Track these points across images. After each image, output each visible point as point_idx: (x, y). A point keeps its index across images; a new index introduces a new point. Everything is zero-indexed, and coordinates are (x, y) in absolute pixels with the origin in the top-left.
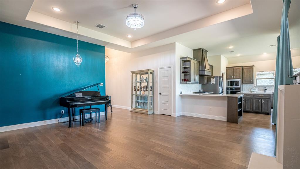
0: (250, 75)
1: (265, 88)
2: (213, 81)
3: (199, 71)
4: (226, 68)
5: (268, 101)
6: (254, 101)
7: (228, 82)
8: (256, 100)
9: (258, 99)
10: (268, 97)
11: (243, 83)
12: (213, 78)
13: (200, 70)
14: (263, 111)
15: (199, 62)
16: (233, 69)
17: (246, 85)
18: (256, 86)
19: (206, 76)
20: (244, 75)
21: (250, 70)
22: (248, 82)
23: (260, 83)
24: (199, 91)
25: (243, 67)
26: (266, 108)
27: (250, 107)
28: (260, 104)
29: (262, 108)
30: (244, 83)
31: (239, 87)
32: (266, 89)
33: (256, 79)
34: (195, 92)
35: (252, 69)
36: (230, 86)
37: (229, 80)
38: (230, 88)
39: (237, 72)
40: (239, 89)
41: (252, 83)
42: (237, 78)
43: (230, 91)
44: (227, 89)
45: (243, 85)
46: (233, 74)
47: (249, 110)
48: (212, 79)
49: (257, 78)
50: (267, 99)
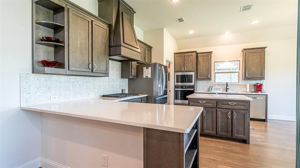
0: (208, 66)
1: (227, 86)
2: (147, 73)
3: (110, 47)
4: (175, 54)
5: (244, 115)
6: (219, 113)
7: (177, 76)
8: (222, 113)
9: (226, 111)
10: (245, 106)
11: (197, 78)
12: (147, 66)
13: (112, 44)
14: (236, 135)
15: (110, 26)
16: (183, 56)
17: (201, 82)
18: (214, 83)
19: (133, 63)
20: (199, 66)
21: (207, 59)
22: (205, 76)
23: (219, 79)
24: (121, 92)
25: (197, 54)
26: (241, 129)
27: (211, 126)
28: (230, 121)
29: (233, 130)
30: (199, 77)
31: (193, 84)
32: (228, 88)
33: (215, 73)
34: (103, 96)
35: (209, 58)
36: (181, 82)
37: (180, 74)
38: (181, 86)
39: (189, 60)
40: (193, 87)
41: (209, 79)
42: (189, 70)
43: (181, 90)
44: (176, 87)
45: (198, 82)
46: (184, 64)
47: (210, 132)
48: (145, 69)
49: (216, 71)
50: (242, 111)
